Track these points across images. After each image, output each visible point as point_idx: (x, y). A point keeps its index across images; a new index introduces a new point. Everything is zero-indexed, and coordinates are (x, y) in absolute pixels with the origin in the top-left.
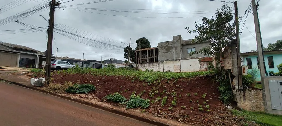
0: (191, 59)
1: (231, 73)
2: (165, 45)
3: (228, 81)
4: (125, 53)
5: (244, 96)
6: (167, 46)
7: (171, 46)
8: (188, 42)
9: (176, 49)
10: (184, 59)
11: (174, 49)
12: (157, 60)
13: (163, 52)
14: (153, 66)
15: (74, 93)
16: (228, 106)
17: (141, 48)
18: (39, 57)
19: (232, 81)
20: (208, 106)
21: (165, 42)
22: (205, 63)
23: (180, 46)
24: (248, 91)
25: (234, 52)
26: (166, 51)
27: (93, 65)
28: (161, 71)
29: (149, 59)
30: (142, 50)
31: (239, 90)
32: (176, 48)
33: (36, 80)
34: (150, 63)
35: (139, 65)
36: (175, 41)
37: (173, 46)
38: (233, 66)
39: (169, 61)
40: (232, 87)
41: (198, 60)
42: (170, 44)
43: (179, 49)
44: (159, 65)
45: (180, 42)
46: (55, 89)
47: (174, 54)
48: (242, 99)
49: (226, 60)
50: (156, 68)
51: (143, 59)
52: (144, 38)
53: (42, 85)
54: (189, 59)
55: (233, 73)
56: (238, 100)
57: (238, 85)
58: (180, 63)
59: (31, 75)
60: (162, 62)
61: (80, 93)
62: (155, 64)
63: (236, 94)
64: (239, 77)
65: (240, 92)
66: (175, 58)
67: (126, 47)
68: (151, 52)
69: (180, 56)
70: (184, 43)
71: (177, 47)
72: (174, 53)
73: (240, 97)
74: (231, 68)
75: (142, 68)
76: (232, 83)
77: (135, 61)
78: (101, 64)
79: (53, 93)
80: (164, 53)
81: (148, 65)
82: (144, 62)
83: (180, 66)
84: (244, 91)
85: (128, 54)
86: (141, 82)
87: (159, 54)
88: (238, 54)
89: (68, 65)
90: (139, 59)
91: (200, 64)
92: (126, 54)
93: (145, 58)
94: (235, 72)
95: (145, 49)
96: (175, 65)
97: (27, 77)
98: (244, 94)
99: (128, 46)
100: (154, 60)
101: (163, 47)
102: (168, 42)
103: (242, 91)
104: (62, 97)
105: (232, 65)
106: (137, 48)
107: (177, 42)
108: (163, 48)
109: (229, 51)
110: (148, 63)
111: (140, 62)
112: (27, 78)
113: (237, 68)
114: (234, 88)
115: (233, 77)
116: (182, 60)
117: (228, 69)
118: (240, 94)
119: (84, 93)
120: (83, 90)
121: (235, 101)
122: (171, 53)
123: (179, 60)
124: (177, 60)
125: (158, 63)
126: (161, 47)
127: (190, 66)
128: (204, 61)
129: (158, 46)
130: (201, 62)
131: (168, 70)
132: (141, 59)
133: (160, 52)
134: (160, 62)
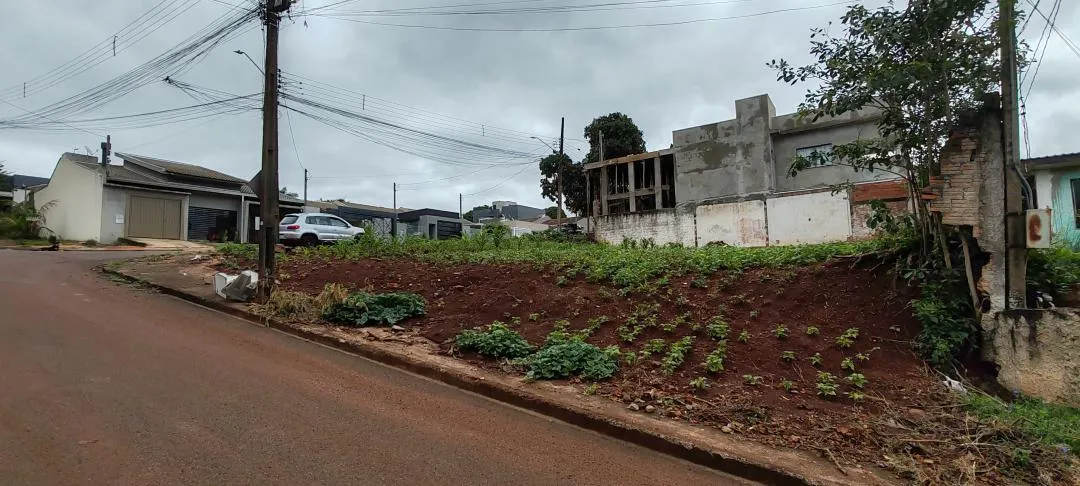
0: (813, 192)
1: (973, 243)
2: (703, 140)
3: (957, 278)
4: (544, 177)
5: (1033, 338)
6: (709, 144)
7: (724, 140)
9: (746, 153)
10: (781, 192)
11: (740, 152)
12: (670, 202)
13: (692, 168)
14: (655, 224)
15: (350, 324)
16: (952, 381)
17: (607, 157)
18: (248, 202)
19: (977, 275)
20: (861, 376)
21: (702, 127)
22: (872, 207)
23: (766, 138)
24: (1052, 316)
25: (990, 151)
26: (705, 166)
27: (432, 226)
28: (688, 242)
29: (637, 198)
30: (611, 162)
31: (1008, 312)
32: (747, 149)
33: (231, 279)
34: (641, 215)
35: (600, 222)
36: (745, 120)
37: (734, 140)
38: (983, 208)
39: (720, 202)
40: (975, 300)
41: (844, 193)
42: (721, 133)
43: (759, 152)
44: (677, 223)
45: (764, 124)
46: (290, 310)
47: (740, 172)
48: (1023, 354)
49: (951, 187)
50: (664, 232)
51: (613, 197)
52: (616, 116)
53: (250, 296)
54: (803, 193)
55: (981, 244)
56: (1003, 357)
57: (1003, 291)
58: (766, 209)
59: (221, 265)
60: (691, 208)
61: (371, 323)
62: (662, 218)
63: (994, 331)
64: (1011, 258)
65: (1011, 322)
66: (742, 192)
67: (547, 153)
68: (645, 169)
69: (762, 181)
70: (782, 128)
71: (751, 145)
72: (739, 169)
73: (1014, 346)
74: (971, 222)
75: (609, 233)
76: (976, 286)
77: (582, 206)
78: (460, 224)
79: (281, 324)
80: (699, 171)
81: (634, 221)
82: (618, 210)
83: (766, 221)
84: (1033, 317)
85: (556, 182)
86: (594, 283)
87: (679, 176)
88: (1008, 157)
89: (342, 228)
90: (599, 198)
91: (852, 214)
92: (551, 180)
93: (623, 196)
94: (993, 235)
95: (622, 160)
96: (743, 220)
97: (208, 271)
98: (1033, 329)
99: (554, 152)
100: (659, 200)
101: (690, 148)
102: (712, 128)
103: (1023, 319)
104: (311, 336)
105: (980, 208)
106: (592, 158)
107: (751, 123)
108: (695, 152)
109: (963, 148)
110: (633, 213)
111: (601, 209)
112: (208, 275)
113: (1002, 218)
114: (987, 307)
115: (981, 258)
116: (771, 196)
117: (961, 223)
118: (1012, 332)
119: (386, 324)
120: (380, 312)
121: (990, 359)
122: (728, 173)
123: (762, 198)
124: (748, 199)
125: (675, 212)
126: (682, 151)
127: (809, 220)
128: (868, 197)
129: (672, 147)
130: (854, 204)
131: (717, 238)
132: (605, 197)
133: (683, 169)
134: (681, 208)
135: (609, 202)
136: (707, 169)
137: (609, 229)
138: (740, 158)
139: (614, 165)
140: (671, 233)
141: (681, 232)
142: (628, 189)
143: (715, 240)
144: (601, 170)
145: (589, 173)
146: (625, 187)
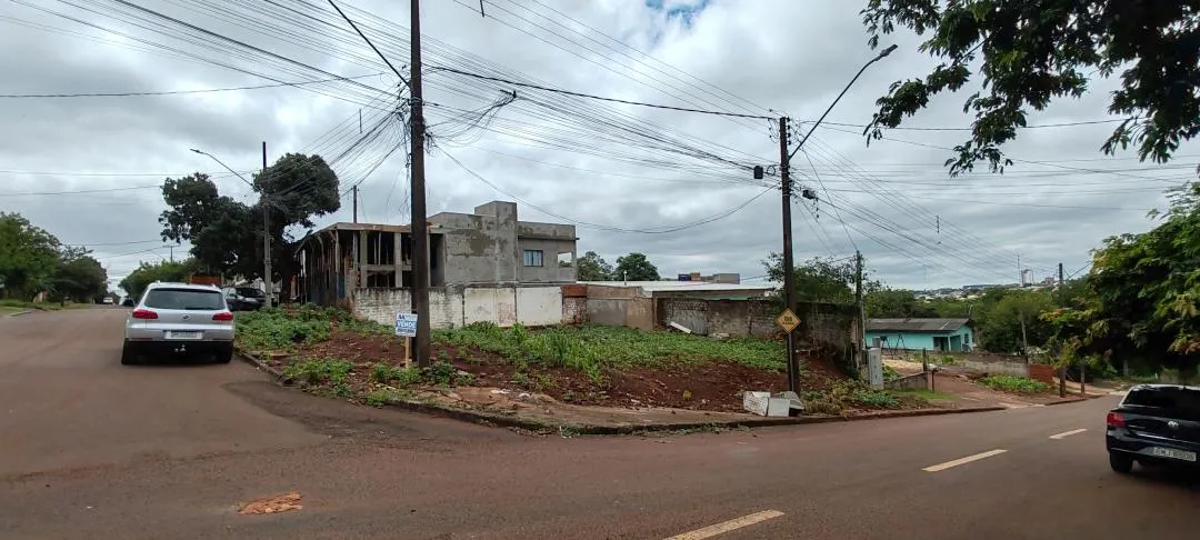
0: (544, 286)
2: (470, 228)
6: (475, 233)
7: (487, 233)
8: (526, 228)
9: (502, 248)
10: (525, 283)
11: (497, 245)
13: (460, 251)
21: (470, 216)
22: (574, 300)
23: (516, 238)
26: (472, 252)
28: (458, 323)
29: (403, 272)
30: (374, 228)
32: (503, 243)
35: (359, 296)
36: (502, 220)
37: (493, 234)
39: (484, 286)
41: (558, 289)
42: (485, 226)
43: (510, 247)
44: (447, 301)
45: (515, 226)
47: (497, 263)
50: (434, 311)
51: (375, 269)
54: (538, 286)
58: (515, 296)
60: (460, 289)
62: (433, 296)
66: (498, 276)
69: (512, 273)
70: (521, 231)
72: (496, 259)
75: (371, 309)
80: (467, 256)
81: (403, 298)
83: (516, 306)
87: (448, 257)
91: (563, 303)
93: (388, 268)
95: (387, 228)
96: (500, 304)
100: (430, 278)
102: (477, 219)
107: (506, 224)
108: (463, 238)
110: (402, 289)
111: (360, 281)
116: (520, 285)
122: (489, 262)
123: (512, 286)
124: (505, 286)
125: (445, 291)
126: (453, 233)
127: (540, 307)
128: (570, 293)
129: (441, 227)
130: (564, 297)
131: (480, 318)
132: (365, 267)
133: (453, 250)
134: (451, 289)
135: (369, 272)
136: (472, 254)
137: (369, 305)
138: (497, 250)
139: (378, 232)
140: (441, 312)
141: (451, 312)
142: (392, 261)
143: (479, 320)
144: (358, 233)
145: (334, 232)
146: (388, 257)
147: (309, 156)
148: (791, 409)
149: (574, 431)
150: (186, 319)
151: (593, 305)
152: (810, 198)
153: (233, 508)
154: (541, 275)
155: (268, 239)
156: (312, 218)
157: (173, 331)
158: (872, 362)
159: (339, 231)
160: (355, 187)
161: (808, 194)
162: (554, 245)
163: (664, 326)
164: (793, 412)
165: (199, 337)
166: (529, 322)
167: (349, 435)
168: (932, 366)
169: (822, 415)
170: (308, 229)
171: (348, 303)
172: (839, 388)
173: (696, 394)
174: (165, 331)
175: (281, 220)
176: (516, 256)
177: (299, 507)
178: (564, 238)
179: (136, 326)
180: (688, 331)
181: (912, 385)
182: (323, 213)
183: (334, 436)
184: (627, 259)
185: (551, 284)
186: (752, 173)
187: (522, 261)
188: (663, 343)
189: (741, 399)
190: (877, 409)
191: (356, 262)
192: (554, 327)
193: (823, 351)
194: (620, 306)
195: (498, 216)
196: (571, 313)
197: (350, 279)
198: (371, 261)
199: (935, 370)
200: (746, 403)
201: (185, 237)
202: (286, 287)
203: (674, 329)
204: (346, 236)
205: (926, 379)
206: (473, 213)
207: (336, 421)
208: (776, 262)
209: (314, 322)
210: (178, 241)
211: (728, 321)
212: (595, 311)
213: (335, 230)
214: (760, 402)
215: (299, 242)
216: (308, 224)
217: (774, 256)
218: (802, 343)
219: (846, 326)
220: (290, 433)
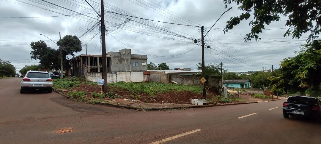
0: (138, 71)
2: (118, 56)
6: (120, 57)
7: (123, 57)
8: (134, 56)
9: (127, 61)
11: (126, 61)
12: (110, 70)
13: (116, 62)
22: (147, 75)
23: (131, 59)
26: (119, 62)
28: (115, 81)
29: (100, 68)
32: (127, 60)
35: (88, 74)
36: (127, 54)
37: (125, 58)
39: (122, 72)
41: (142, 72)
42: (122, 55)
43: (129, 61)
44: (112, 76)
45: (130, 55)
50: (109, 78)
51: (92, 67)
58: (131, 74)
60: (116, 72)
62: (108, 74)
66: (126, 69)
69: (130, 68)
70: (132, 57)
72: (125, 64)
81: (100, 75)
83: (131, 77)
91: (144, 76)
93: (96, 67)
96: (127, 76)
100: (107, 69)
108: (116, 58)
110: (99, 72)
111: (88, 70)
116: (132, 71)
122: (124, 65)
123: (130, 72)
124: (128, 72)
125: (111, 73)
126: (113, 57)
127: (138, 77)
128: (146, 73)
129: (110, 56)
130: (144, 74)
131: (121, 80)
132: (89, 66)
133: (113, 62)
134: (113, 72)
135: (90, 68)
136: (119, 63)
137: (91, 77)
138: (126, 62)
139: (93, 57)
140: (111, 79)
141: (113, 79)
142: (97, 65)
143: (121, 81)
144: (87, 57)
145: (80, 57)
146: (96, 64)
147: (73, 36)
148: (204, 103)
149: (147, 110)
150: (38, 81)
151: (152, 77)
152: (209, 48)
153: (53, 132)
154: (138, 68)
155: (62, 59)
156: (74, 53)
157: (35, 84)
158: (225, 91)
159: (82, 57)
160: (86, 44)
161: (209, 47)
162: (141, 60)
163: (171, 82)
164: (204, 104)
165: (42, 86)
166: (135, 81)
167: (86, 112)
168: (240, 92)
169: (212, 105)
170: (73, 56)
171: (85, 76)
172: (216, 98)
173: (179, 100)
174: (33, 84)
175: (65, 54)
176: (131, 64)
177: (72, 131)
178: (144, 59)
179: (24, 83)
180: (177, 83)
181: (235, 97)
182: (77, 52)
183: (81, 112)
184: (161, 64)
185: (140, 71)
186: (194, 41)
187: (132, 65)
188: (171, 86)
189: (191, 101)
190: (226, 103)
191: (87, 65)
192: (141, 82)
193: (212, 88)
194: (159, 77)
195: (126, 52)
196: (146, 79)
197: (85, 70)
198: (91, 65)
199: (241, 93)
200: (192, 102)
201: (38, 58)
202: (67, 72)
203: (173, 83)
204: (84, 58)
205: (238, 95)
206: (119, 52)
207: (82, 108)
208: (200, 65)
209: (75, 81)
210: (36, 59)
211: (187, 80)
212: (152, 78)
213: (81, 56)
214: (196, 101)
215: (71, 60)
216: (73, 55)
217: (200, 63)
218: (207, 86)
219: (218, 82)
220: (69, 111)
